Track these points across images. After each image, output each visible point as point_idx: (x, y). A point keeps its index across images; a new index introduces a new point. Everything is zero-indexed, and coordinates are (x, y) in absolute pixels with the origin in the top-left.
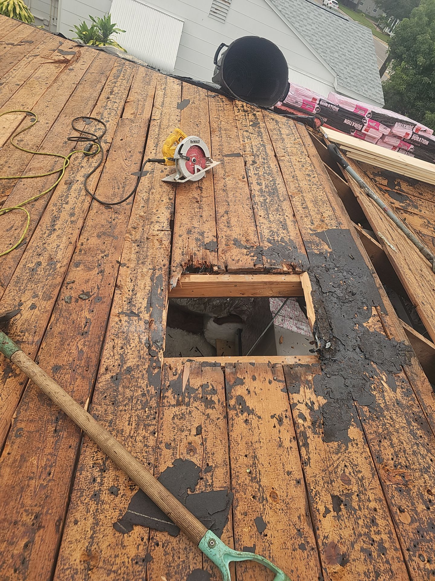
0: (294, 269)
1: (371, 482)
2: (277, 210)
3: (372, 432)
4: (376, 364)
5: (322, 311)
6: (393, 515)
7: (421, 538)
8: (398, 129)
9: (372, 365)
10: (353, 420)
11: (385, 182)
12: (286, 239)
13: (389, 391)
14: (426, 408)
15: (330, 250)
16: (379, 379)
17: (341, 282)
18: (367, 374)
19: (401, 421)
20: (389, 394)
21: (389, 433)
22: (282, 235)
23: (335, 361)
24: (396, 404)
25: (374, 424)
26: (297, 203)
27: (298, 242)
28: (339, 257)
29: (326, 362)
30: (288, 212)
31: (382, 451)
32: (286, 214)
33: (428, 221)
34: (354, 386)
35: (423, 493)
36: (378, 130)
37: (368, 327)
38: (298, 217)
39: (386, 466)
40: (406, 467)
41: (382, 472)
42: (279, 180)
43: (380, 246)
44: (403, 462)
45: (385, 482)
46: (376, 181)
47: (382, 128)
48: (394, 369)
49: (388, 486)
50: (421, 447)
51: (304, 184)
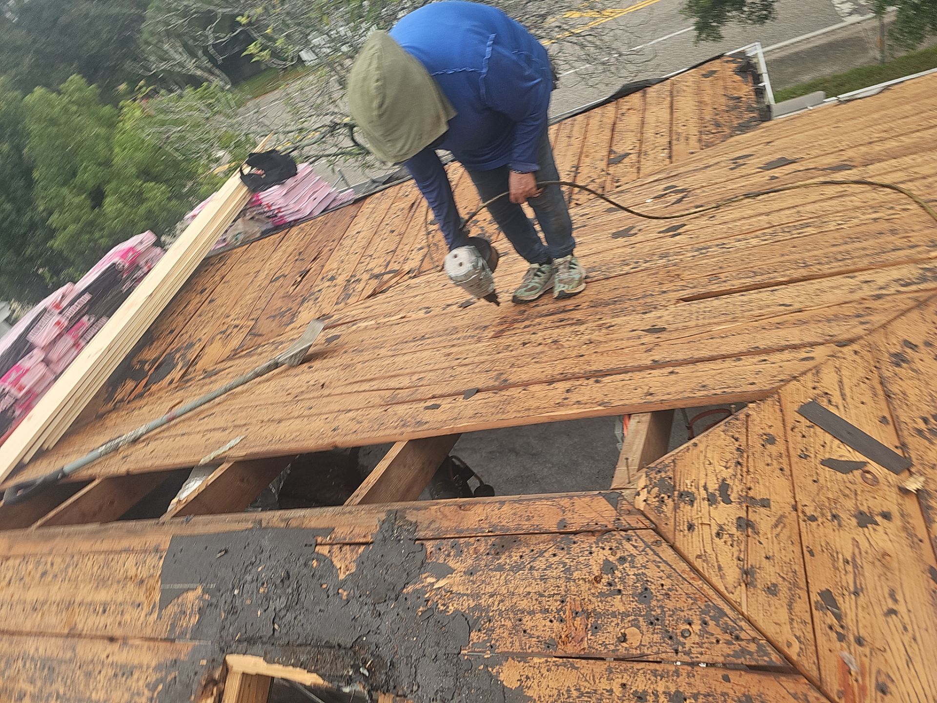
0: (215, 683)
1: (583, 675)
2: (88, 675)
3: (511, 640)
4: (408, 583)
5: (303, 653)
6: (631, 656)
7: (659, 622)
8: (42, 336)
9: (408, 593)
10: (490, 669)
11: (130, 384)
12: (153, 678)
13: (451, 581)
14: (482, 530)
15: (199, 591)
16: (431, 591)
17: (261, 590)
18: (421, 609)
19: (497, 580)
20: (455, 582)
21: (513, 609)
22: (141, 683)
23: (392, 663)
24: (471, 578)
25: (498, 631)
26: (90, 622)
27: (165, 653)
28: (216, 576)
29: (392, 683)
30: (101, 650)
31: (539, 634)
32: (104, 656)
33: (221, 333)
34: (438, 644)
35: (599, 591)
36: (27, 370)
37: (347, 573)
38: (118, 632)
39: (561, 637)
40: (563, 602)
41: (570, 649)
42: (31, 646)
43: (225, 466)
44: (556, 604)
45: (584, 649)
46: (122, 401)
47: (26, 363)
48: (420, 557)
49: (589, 647)
50: (536, 564)
51: (57, 592)
